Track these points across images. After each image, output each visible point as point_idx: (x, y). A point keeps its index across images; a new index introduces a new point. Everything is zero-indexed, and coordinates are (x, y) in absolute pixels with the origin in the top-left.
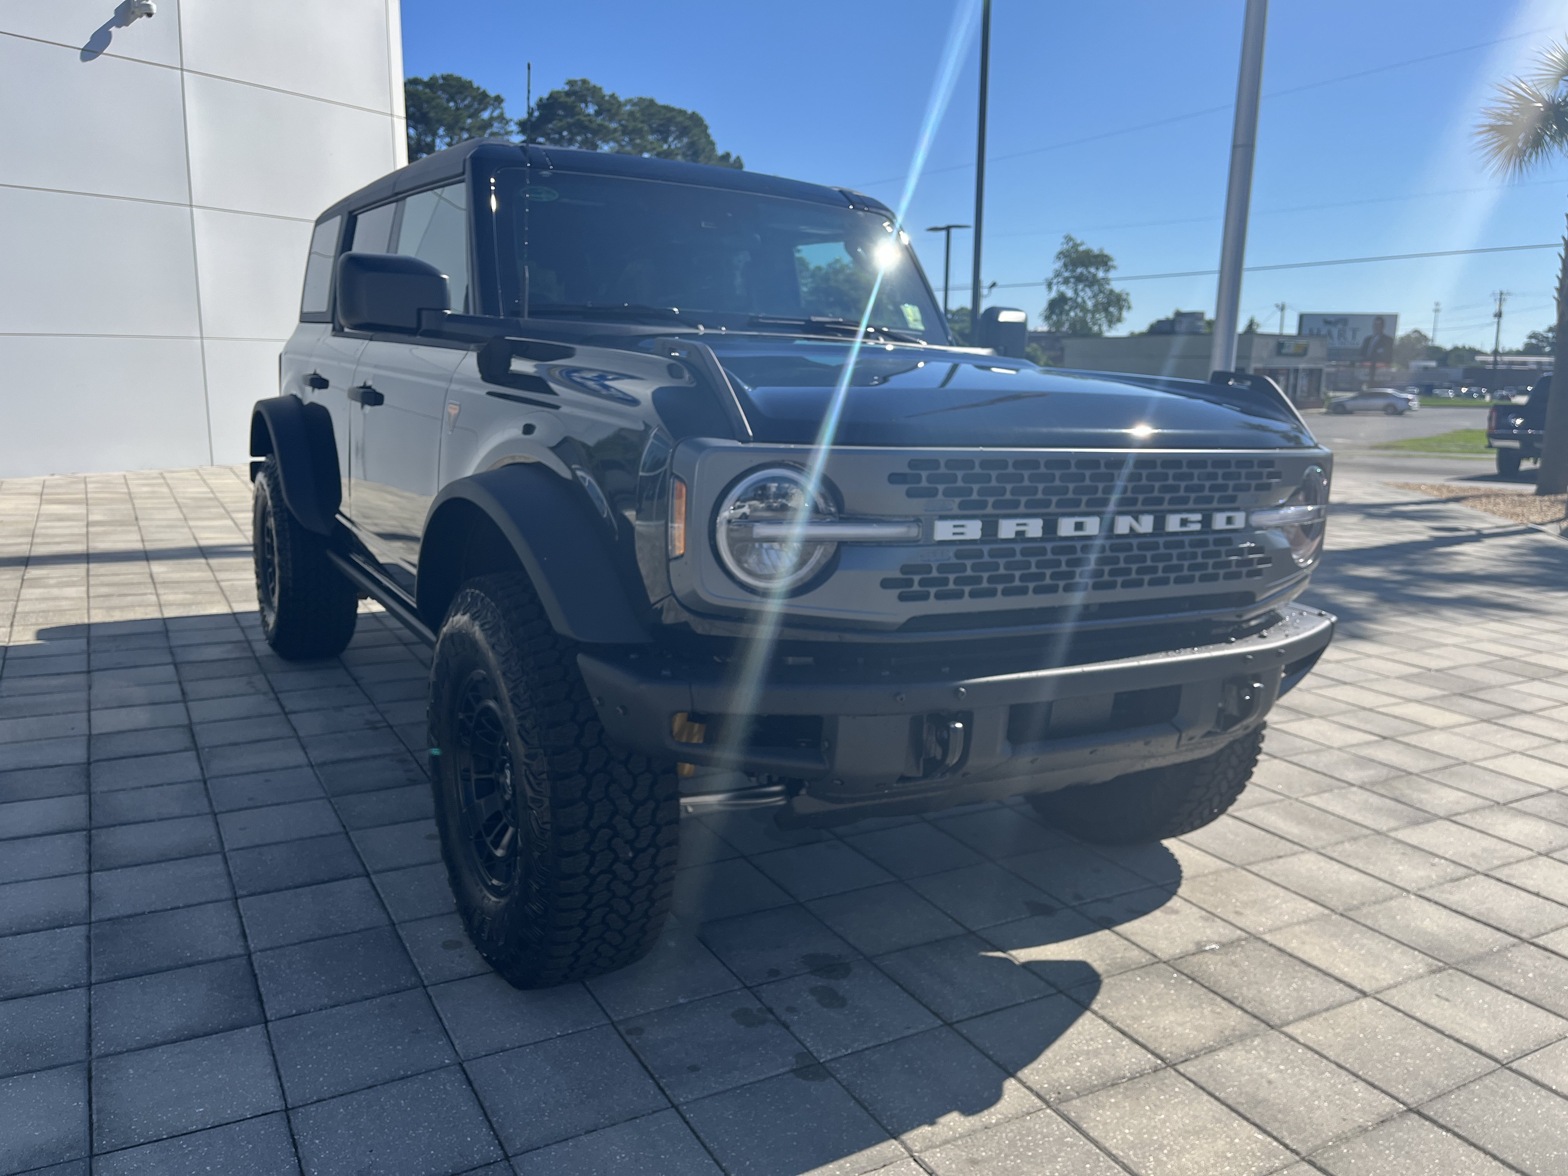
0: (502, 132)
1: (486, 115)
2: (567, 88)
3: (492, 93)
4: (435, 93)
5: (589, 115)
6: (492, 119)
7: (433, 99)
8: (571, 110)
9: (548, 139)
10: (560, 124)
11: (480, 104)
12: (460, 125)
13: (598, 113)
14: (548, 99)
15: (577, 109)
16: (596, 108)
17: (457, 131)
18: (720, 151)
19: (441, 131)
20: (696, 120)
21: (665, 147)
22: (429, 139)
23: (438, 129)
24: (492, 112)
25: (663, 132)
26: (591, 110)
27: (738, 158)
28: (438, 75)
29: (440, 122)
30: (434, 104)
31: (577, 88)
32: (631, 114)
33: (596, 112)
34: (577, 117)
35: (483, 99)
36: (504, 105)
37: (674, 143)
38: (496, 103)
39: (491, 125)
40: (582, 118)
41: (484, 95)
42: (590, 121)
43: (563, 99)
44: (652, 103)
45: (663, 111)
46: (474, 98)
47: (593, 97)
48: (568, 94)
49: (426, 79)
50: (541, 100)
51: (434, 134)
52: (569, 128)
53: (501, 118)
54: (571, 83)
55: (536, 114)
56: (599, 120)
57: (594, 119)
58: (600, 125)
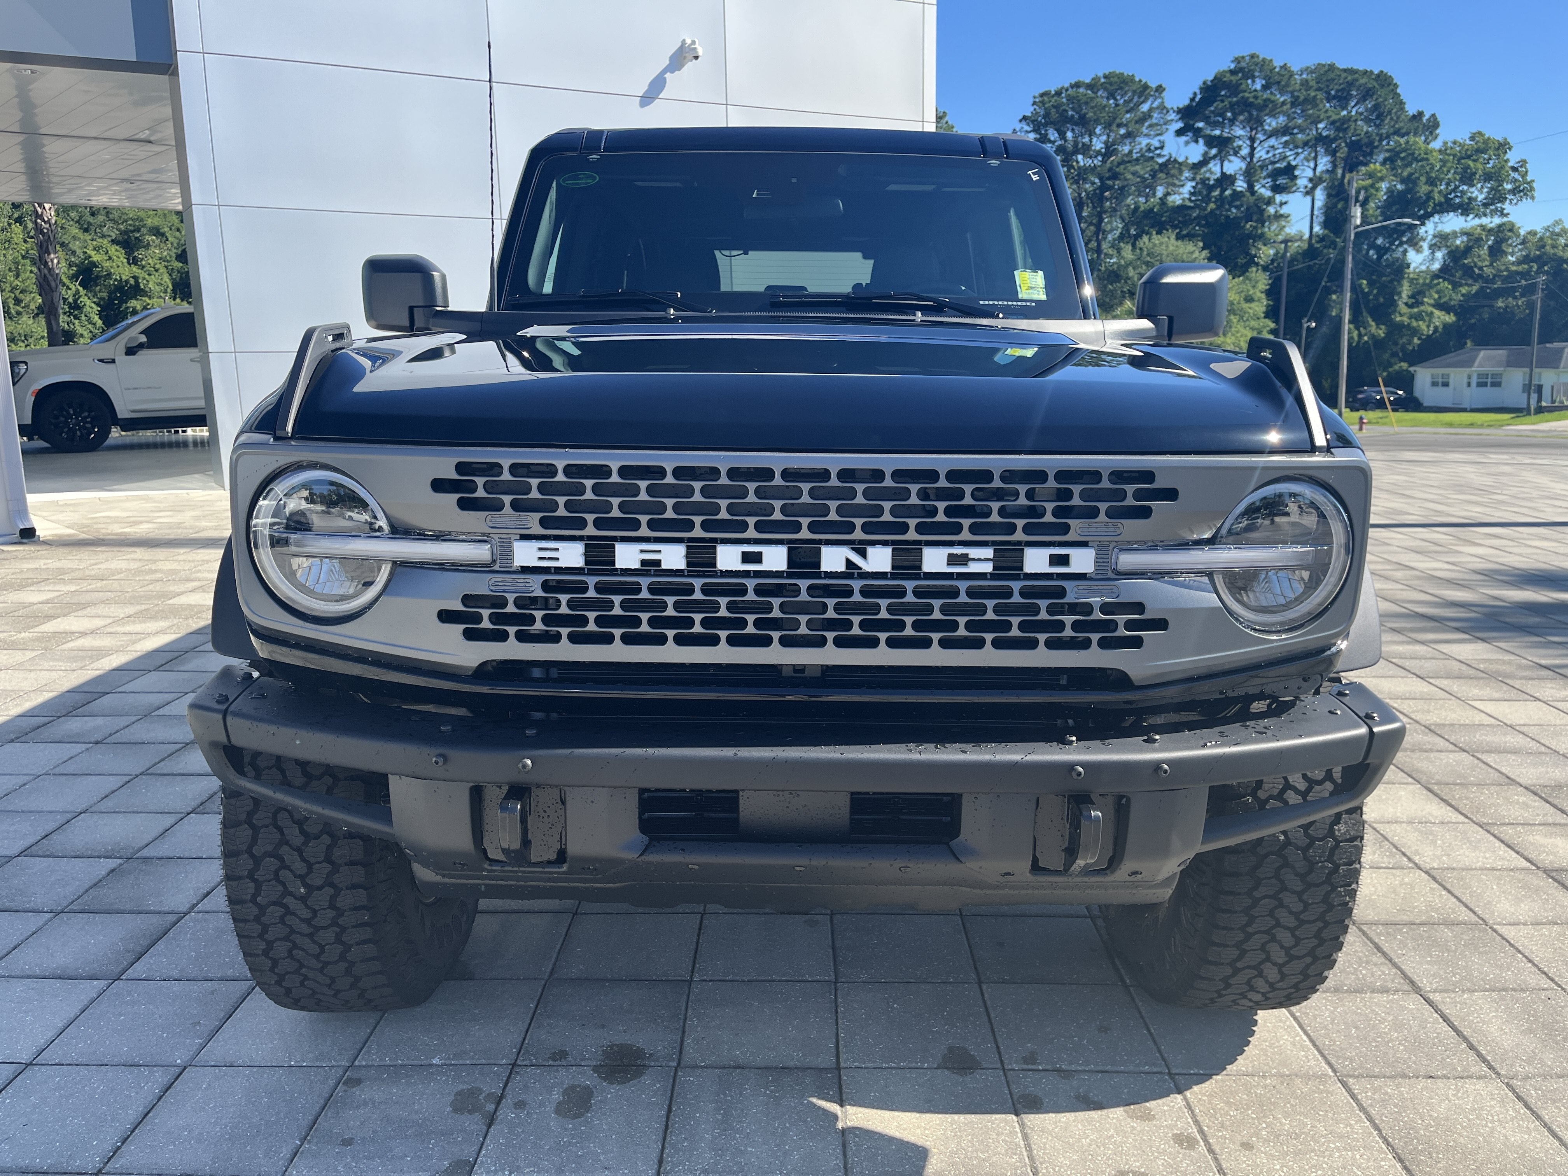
0: (1162, 122)
1: (1145, 107)
2: (1232, 66)
3: (1153, 85)
4: (1096, 93)
5: (1256, 90)
6: (1151, 110)
7: (1092, 99)
8: (1234, 89)
9: (1208, 123)
10: (1221, 105)
11: (1140, 97)
12: (1118, 121)
13: (1265, 87)
14: (1212, 81)
15: (1243, 86)
16: (1264, 82)
17: (1114, 127)
18: (1411, 109)
19: (1098, 130)
20: (1384, 81)
21: (1345, 113)
22: (1086, 139)
23: (1095, 129)
24: (1153, 103)
25: (1342, 99)
26: (1258, 85)
27: (1433, 115)
28: (1101, 74)
29: (1097, 122)
30: (1092, 104)
31: (1243, 64)
32: (1305, 84)
33: (1263, 86)
34: (1241, 95)
35: (1143, 91)
36: (1164, 94)
37: (1354, 110)
38: (1157, 94)
39: (1150, 117)
40: (1247, 95)
41: (1146, 87)
42: (1256, 97)
43: (1228, 78)
44: (1332, 67)
45: (1344, 75)
46: (1134, 92)
47: (1260, 72)
48: (1233, 72)
49: (1088, 81)
50: (1204, 83)
51: (1091, 134)
52: (1232, 108)
53: (1162, 108)
54: (1237, 60)
55: (1199, 97)
56: (1266, 95)
57: (1260, 94)
58: (1265, 100)
